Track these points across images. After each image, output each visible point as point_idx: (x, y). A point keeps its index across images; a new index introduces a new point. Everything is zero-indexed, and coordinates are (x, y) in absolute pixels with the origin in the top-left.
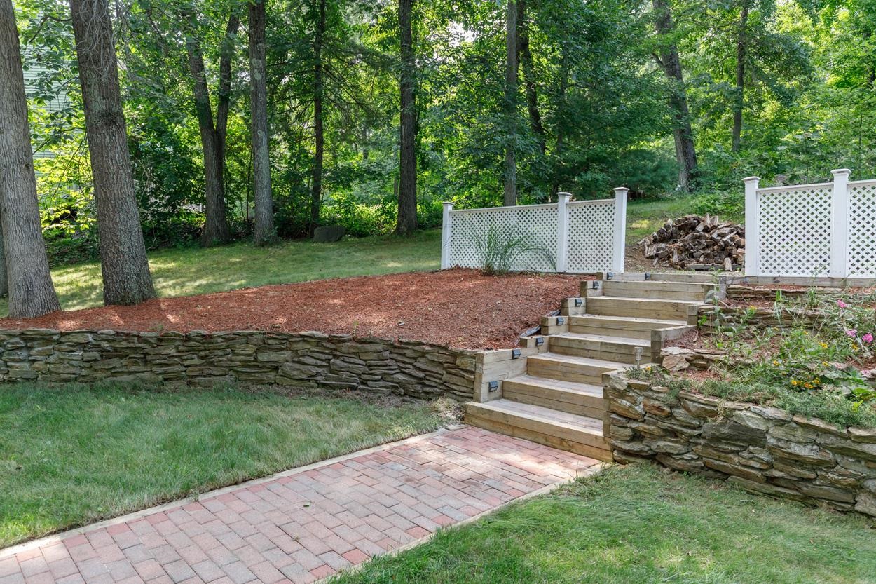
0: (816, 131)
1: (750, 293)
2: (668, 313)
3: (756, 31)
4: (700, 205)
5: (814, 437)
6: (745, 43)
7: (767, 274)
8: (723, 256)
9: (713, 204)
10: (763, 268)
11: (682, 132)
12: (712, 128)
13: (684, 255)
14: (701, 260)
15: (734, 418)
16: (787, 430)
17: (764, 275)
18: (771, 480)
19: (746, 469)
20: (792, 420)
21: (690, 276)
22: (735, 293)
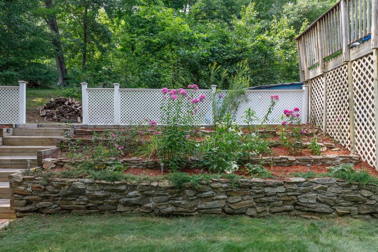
0: (112, 67)
1: (84, 132)
2: (47, 143)
3: (91, 20)
4: (67, 93)
5: (102, 187)
6: (86, 24)
7: (92, 124)
8: (77, 116)
9: (73, 93)
10: (90, 121)
11: (59, 58)
12: (73, 58)
13: (59, 115)
14: (67, 118)
15: (73, 186)
16: (93, 187)
17: (90, 124)
18: (88, 208)
19: (78, 206)
20: (95, 182)
21: (60, 125)
22: (78, 132)
